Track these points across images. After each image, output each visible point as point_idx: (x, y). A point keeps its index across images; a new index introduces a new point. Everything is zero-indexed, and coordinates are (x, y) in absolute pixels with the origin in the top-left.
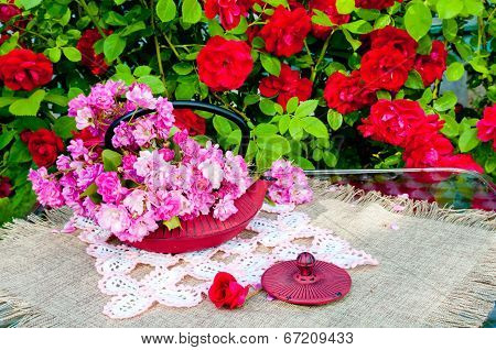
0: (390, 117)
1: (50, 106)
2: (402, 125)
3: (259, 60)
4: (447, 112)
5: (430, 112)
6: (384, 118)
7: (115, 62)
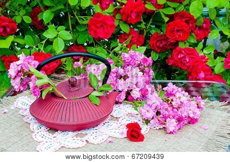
0: (182, 56)
1: (16, 44)
2: (188, 60)
3: (119, 25)
4: (209, 54)
5: (201, 54)
6: (179, 57)
7: (48, 24)
